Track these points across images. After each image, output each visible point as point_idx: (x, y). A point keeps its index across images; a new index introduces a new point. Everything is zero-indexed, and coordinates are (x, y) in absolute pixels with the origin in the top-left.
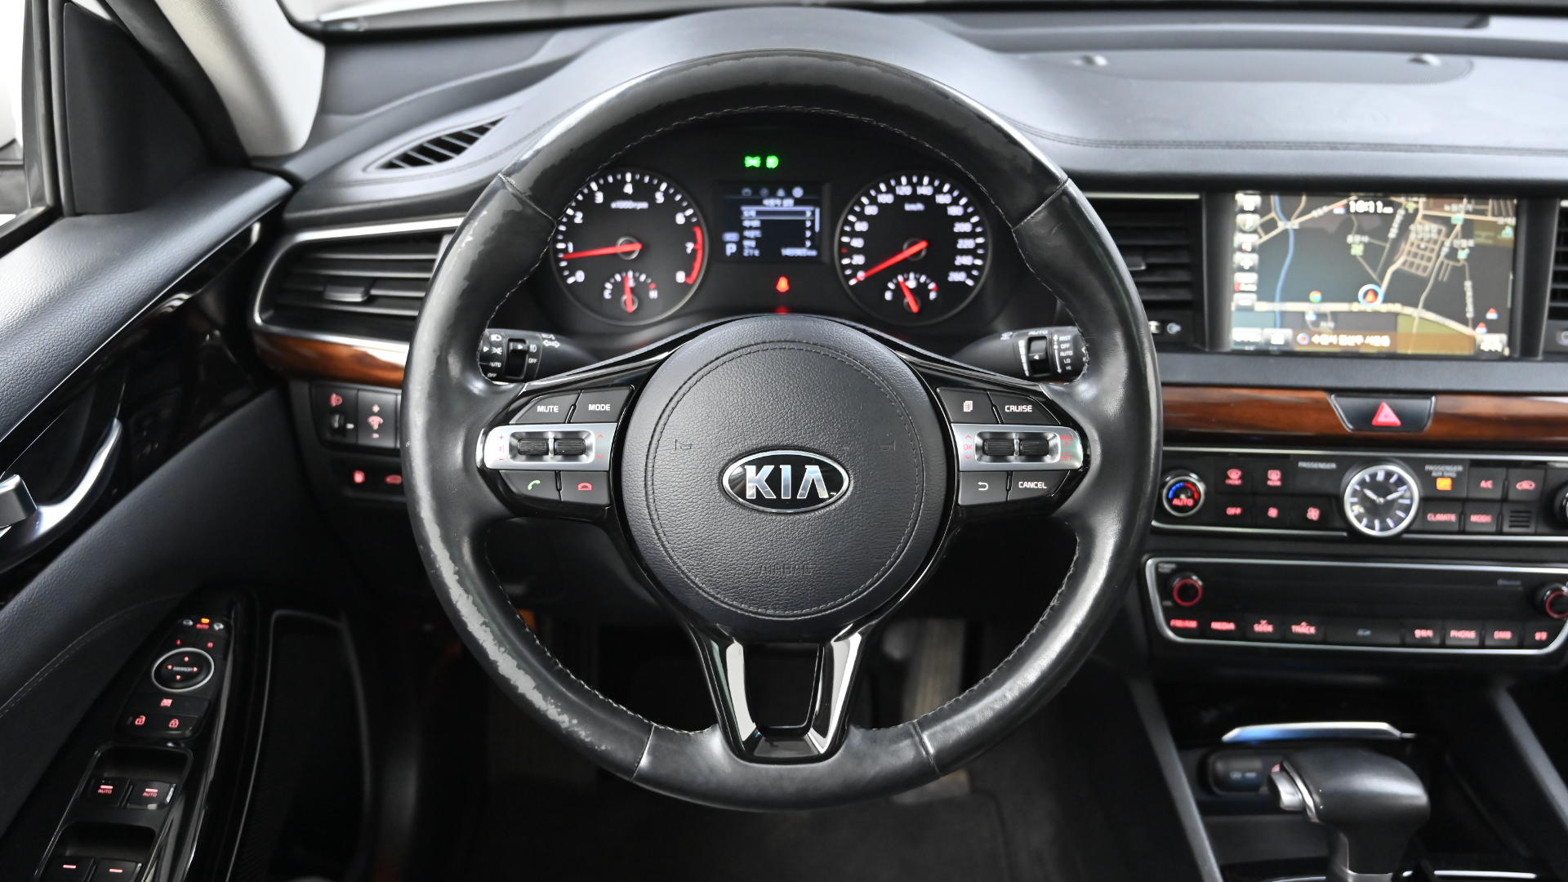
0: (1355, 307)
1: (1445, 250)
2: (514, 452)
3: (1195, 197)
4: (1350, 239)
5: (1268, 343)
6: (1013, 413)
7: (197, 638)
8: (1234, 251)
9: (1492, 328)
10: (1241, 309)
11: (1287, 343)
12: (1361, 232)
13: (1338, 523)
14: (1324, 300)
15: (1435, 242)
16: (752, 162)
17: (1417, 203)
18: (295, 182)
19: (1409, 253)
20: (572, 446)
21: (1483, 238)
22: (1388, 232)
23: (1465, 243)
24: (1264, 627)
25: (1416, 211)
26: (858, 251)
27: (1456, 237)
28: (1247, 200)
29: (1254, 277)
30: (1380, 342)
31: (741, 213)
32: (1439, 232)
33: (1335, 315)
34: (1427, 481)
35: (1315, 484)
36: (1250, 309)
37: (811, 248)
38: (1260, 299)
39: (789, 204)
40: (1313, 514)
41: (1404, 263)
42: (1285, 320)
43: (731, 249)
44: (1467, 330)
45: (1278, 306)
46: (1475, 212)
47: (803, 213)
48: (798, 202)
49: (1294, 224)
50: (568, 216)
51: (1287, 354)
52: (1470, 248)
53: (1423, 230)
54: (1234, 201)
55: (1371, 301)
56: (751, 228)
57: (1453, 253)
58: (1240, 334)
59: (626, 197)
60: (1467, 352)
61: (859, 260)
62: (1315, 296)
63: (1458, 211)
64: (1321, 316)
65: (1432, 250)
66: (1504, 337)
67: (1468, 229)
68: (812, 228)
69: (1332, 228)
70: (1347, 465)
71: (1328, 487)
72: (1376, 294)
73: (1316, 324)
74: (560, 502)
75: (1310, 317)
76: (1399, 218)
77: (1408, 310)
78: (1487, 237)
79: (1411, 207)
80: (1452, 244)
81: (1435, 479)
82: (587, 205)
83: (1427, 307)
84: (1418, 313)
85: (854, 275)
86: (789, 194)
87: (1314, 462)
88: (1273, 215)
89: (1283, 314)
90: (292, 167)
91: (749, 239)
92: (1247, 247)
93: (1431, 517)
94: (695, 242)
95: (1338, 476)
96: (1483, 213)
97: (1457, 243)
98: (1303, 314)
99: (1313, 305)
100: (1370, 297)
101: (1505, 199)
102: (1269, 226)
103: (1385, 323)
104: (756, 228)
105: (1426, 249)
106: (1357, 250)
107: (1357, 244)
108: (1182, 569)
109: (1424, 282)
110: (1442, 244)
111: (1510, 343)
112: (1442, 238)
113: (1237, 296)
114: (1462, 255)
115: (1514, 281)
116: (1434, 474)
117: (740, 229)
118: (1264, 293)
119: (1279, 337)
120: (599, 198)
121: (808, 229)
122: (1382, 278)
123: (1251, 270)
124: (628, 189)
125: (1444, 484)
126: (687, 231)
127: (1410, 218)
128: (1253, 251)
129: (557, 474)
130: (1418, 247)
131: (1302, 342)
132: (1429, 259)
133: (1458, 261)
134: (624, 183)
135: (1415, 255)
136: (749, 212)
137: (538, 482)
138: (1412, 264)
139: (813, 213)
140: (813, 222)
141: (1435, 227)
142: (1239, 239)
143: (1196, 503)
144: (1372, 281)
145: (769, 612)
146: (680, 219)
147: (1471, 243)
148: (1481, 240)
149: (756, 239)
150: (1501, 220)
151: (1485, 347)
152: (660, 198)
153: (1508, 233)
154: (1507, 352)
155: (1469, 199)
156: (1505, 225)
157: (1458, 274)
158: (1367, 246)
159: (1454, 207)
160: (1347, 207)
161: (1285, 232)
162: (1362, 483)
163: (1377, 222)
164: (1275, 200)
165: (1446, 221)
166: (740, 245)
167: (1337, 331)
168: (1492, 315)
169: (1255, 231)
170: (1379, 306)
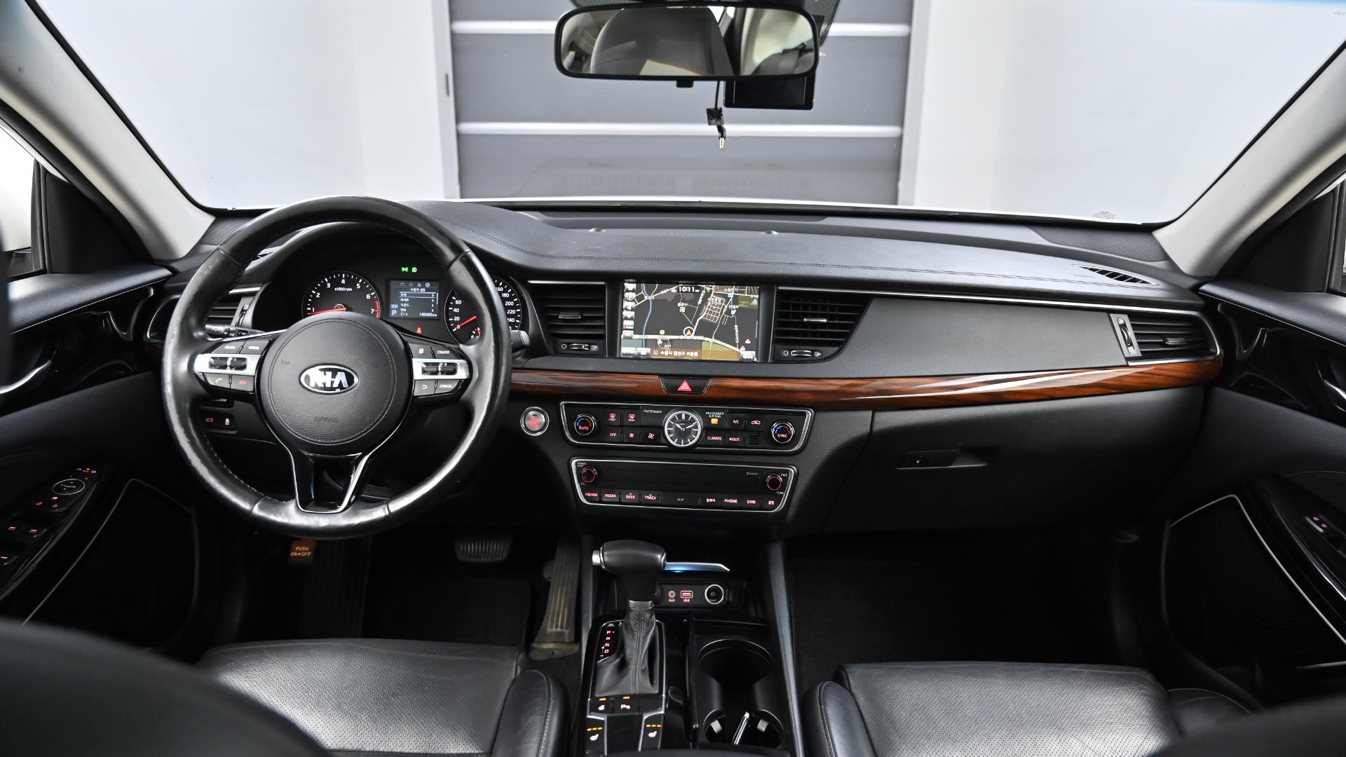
0: (681, 337)
1: (725, 310)
2: (211, 366)
3: (603, 283)
4: (679, 305)
5: (639, 355)
6: (441, 354)
7: (80, 475)
8: (623, 310)
9: (748, 348)
10: (625, 338)
11: (648, 355)
12: (684, 301)
13: (663, 441)
14: (666, 334)
15: (720, 306)
16: (405, 269)
17: (711, 287)
18: (175, 272)
19: (708, 311)
20: (240, 365)
21: (743, 304)
22: (698, 301)
23: (734, 307)
24: (630, 497)
25: (711, 291)
26: (457, 314)
27: (730, 304)
28: (630, 286)
29: (632, 323)
30: (693, 355)
31: (400, 295)
32: (722, 301)
33: (671, 340)
34: (706, 420)
35: (651, 421)
36: (630, 338)
37: (433, 313)
38: (635, 334)
39: (423, 290)
40: (651, 436)
41: (705, 316)
42: (647, 343)
43: (394, 313)
44: (737, 349)
45: (644, 337)
46: (739, 292)
47: (431, 295)
48: (427, 290)
49: (652, 297)
50: (313, 294)
51: (648, 359)
52: (736, 309)
53: (714, 300)
54: (624, 287)
55: (689, 336)
56: (404, 302)
57: (729, 311)
58: (626, 350)
59: (342, 286)
60: (736, 359)
61: (457, 319)
62: (662, 332)
63: (731, 292)
64: (665, 342)
65: (719, 310)
66: (754, 353)
67: (736, 300)
68: (435, 303)
69: (670, 299)
70: (666, 411)
71: (657, 423)
72: (691, 331)
73: (662, 345)
74: (230, 389)
75: (660, 342)
76: (702, 295)
77: (707, 339)
78: (745, 304)
79: (708, 289)
80: (728, 306)
81: (710, 419)
82: (323, 289)
83: (716, 338)
84: (712, 340)
85: (455, 326)
86: (423, 286)
87: (652, 411)
88: (642, 293)
89: (646, 340)
90: (175, 265)
91: (403, 307)
92: (629, 308)
93: (709, 438)
94: (376, 309)
95: (662, 416)
96: (743, 292)
97: (731, 307)
98: (656, 340)
99: (661, 337)
100: (689, 332)
101: (753, 286)
102: (640, 298)
103: (697, 345)
104: (406, 303)
105: (716, 309)
106: (683, 310)
107: (682, 307)
108: (589, 465)
109: (714, 325)
110: (724, 307)
111: (757, 356)
112: (723, 304)
113: (624, 332)
114: (733, 312)
115: (758, 325)
116: (710, 416)
117: (399, 303)
118: (637, 330)
119: (644, 351)
120: (329, 285)
121: (433, 303)
122: (694, 323)
123: (631, 319)
124: (343, 282)
125: (714, 421)
126: (371, 303)
127: (708, 295)
128: (632, 310)
129: (231, 376)
130: (712, 308)
131: (656, 354)
132: (717, 315)
133: (731, 315)
134: (342, 278)
135: (711, 312)
136: (403, 294)
137: (221, 379)
138: (709, 317)
139: (435, 295)
140: (435, 300)
141: (720, 299)
142: (626, 304)
143: (591, 428)
144: (690, 325)
145: (319, 441)
146: (368, 297)
147: (737, 307)
148: (741, 305)
149: (406, 308)
150: (752, 296)
151: (745, 357)
152: (358, 286)
153: (755, 302)
154: (755, 360)
155: (736, 285)
156: (754, 298)
157: (731, 322)
158: (687, 308)
159: (729, 290)
160: (678, 289)
161: (648, 300)
162: (674, 419)
163: (692, 296)
164: (643, 286)
165: (725, 296)
166: (398, 310)
167: (672, 348)
168: (748, 342)
169: (633, 301)
170: (693, 337)
